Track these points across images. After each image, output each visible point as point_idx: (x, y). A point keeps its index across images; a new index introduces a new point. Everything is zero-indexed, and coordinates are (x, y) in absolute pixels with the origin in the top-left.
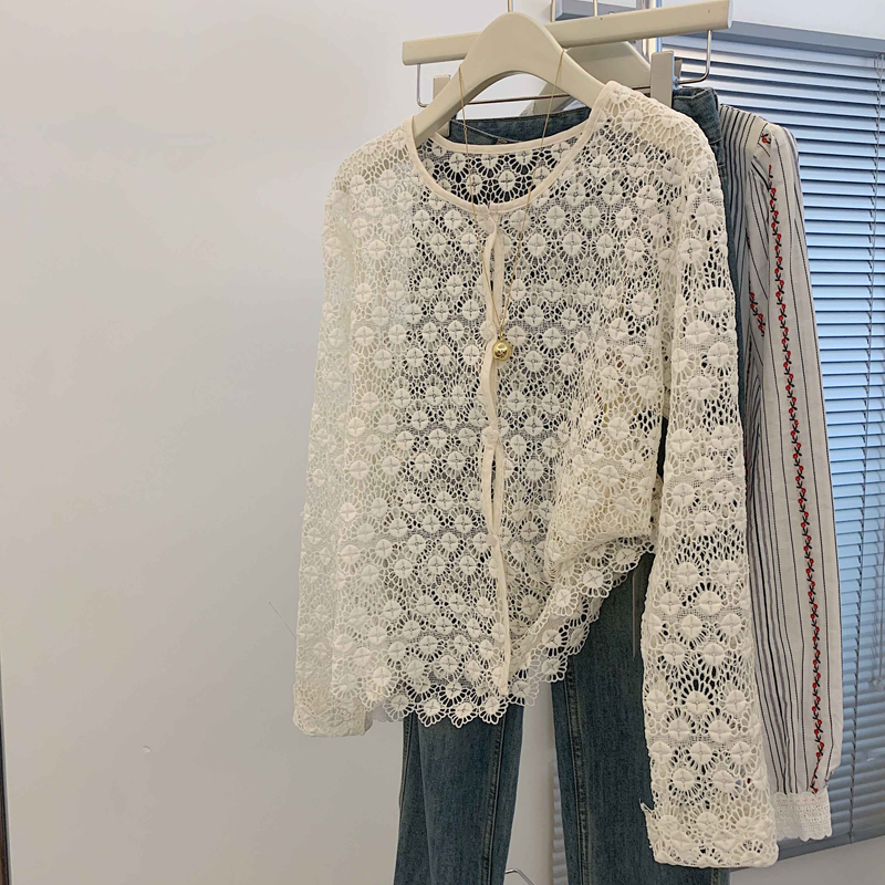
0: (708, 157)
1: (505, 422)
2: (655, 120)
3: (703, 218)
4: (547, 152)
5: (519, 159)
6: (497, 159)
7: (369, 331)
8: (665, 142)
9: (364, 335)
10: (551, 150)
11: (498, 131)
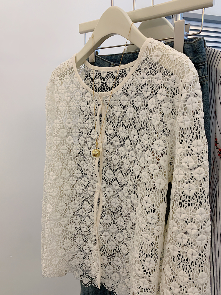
0: (194, 74)
1: (104, 182)
2: (167, 56)
3: (190, 106)
4: (125, 71)
5: (114, 74)
6: (107, 73)
7: (58, 139)
8: (171, 67)
9: (57, 140)
10: (126, 70)
11: (112, 60)
